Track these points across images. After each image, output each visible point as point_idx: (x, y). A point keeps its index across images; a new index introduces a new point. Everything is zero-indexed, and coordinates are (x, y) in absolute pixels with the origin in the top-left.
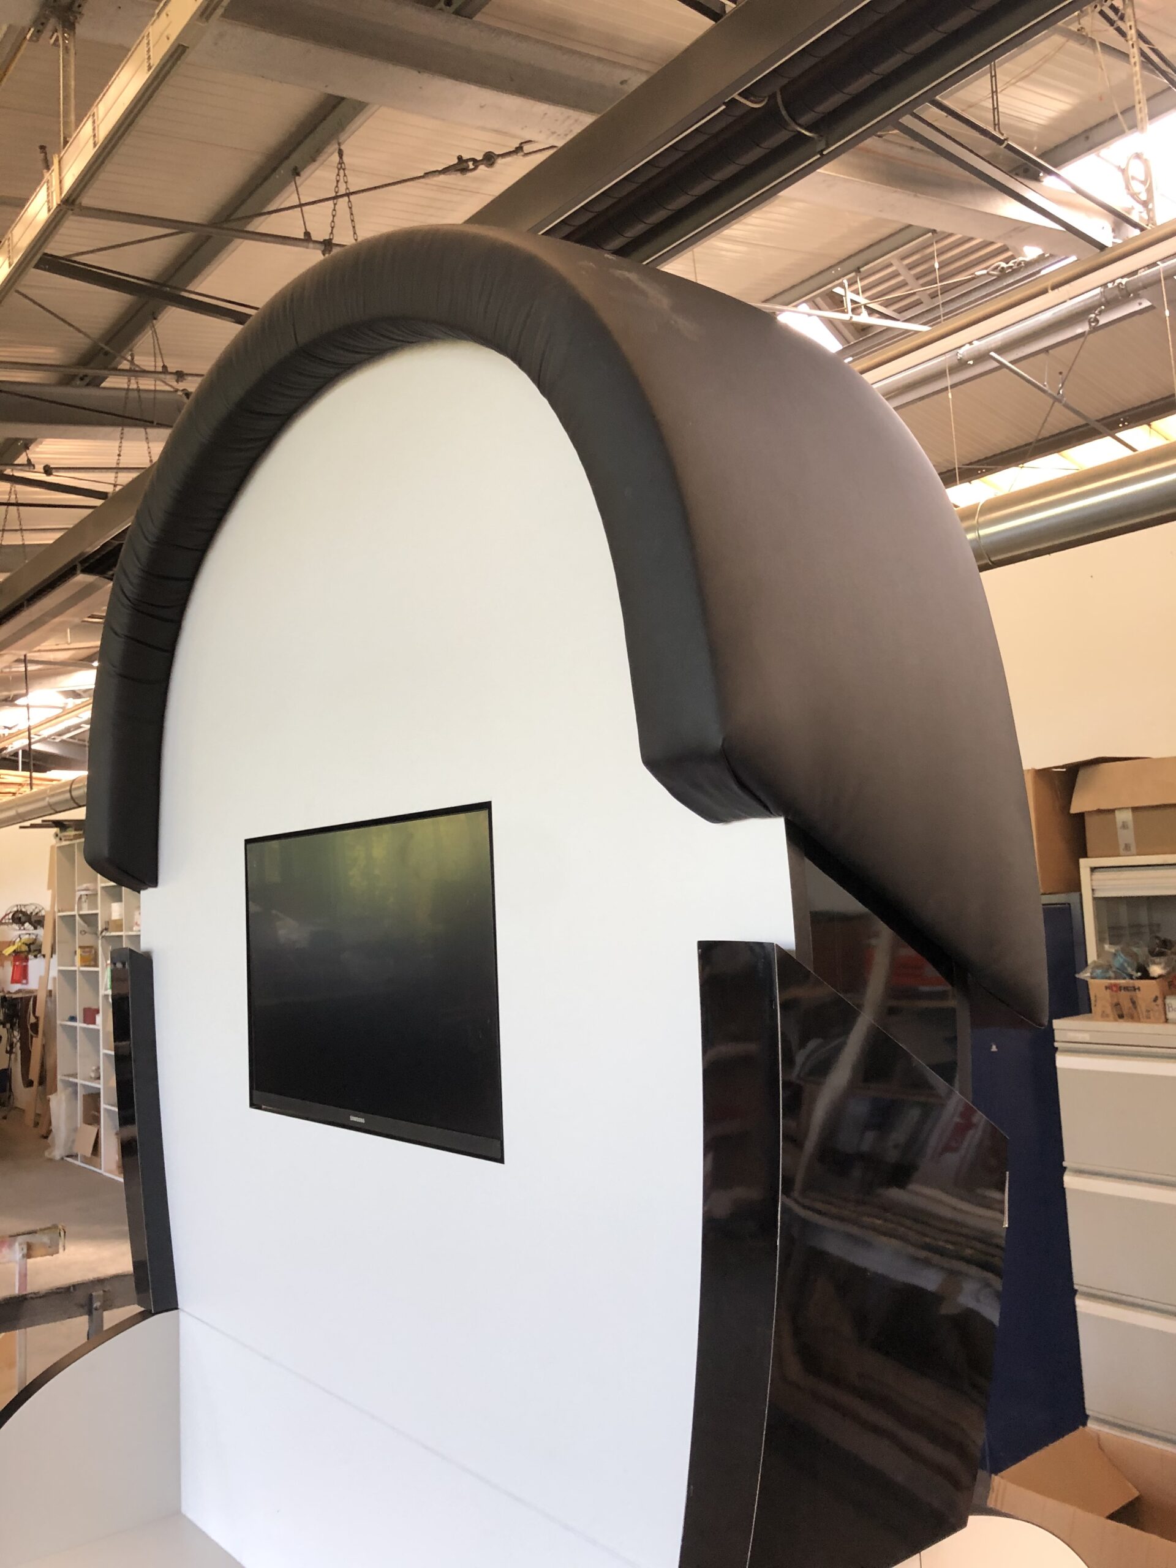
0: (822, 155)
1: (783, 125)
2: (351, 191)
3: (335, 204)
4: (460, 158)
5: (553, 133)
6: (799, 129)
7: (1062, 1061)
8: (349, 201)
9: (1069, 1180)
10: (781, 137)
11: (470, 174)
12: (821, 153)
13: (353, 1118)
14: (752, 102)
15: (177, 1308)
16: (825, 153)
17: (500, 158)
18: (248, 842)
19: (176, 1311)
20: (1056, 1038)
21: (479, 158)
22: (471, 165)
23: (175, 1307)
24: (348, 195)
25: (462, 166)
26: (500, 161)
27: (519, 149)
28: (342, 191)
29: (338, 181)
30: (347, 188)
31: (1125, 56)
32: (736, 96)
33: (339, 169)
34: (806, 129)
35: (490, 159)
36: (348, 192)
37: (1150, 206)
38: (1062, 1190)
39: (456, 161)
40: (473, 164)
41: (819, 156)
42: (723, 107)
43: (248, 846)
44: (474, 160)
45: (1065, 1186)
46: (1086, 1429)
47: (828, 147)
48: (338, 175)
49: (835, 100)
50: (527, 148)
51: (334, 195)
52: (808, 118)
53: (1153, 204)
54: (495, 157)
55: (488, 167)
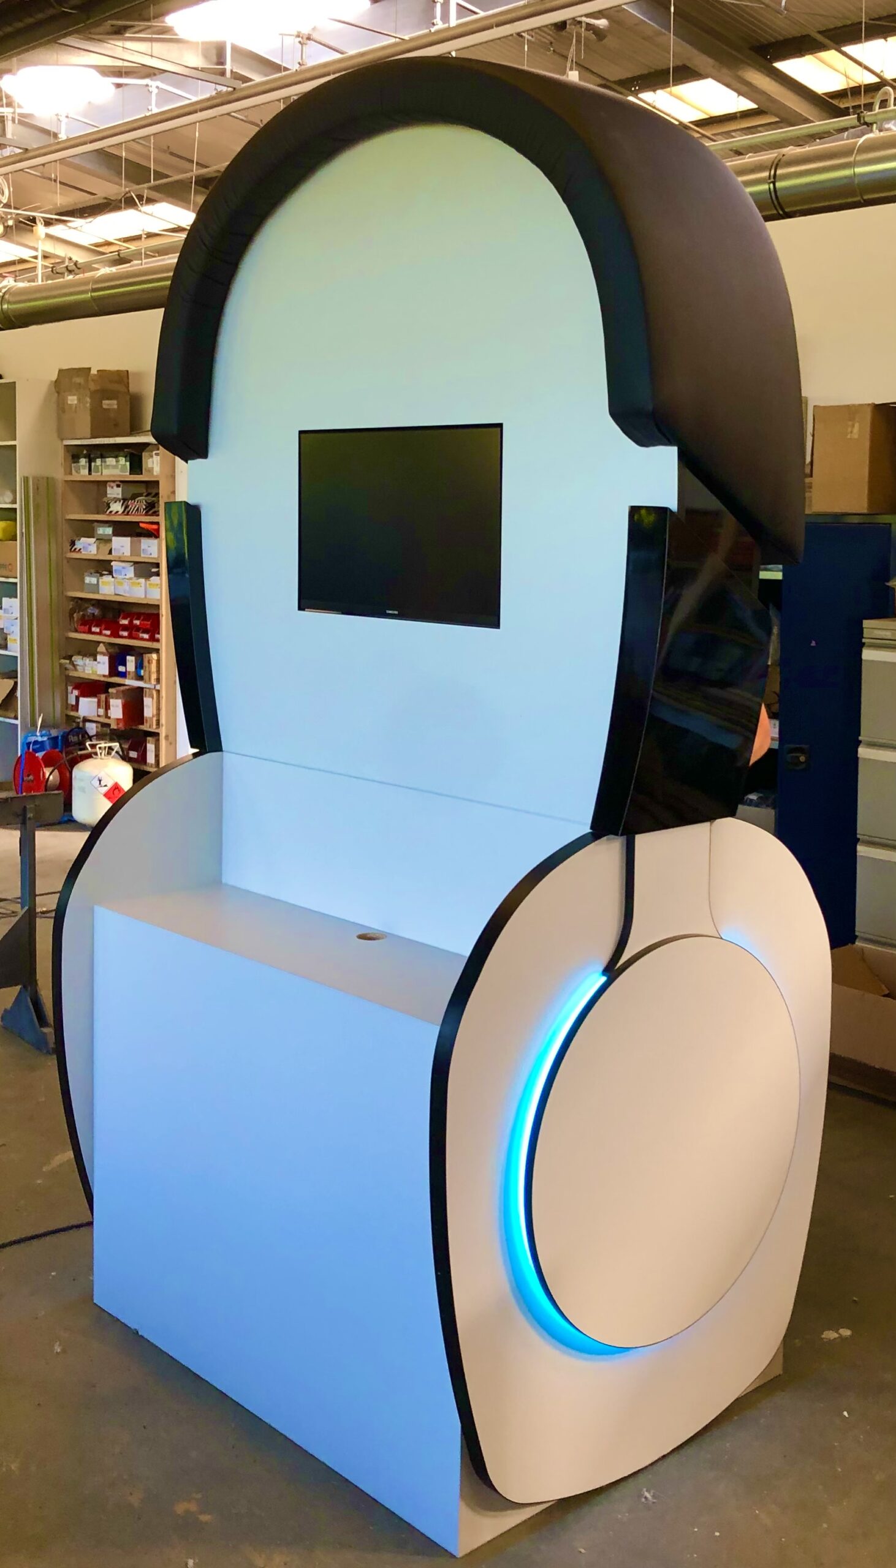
7: (867, 654)
9: (863, 752)
13: (387, 612)
18: (301, 432)
19: (221, 753)
20: (864, 636)
23: (221, 749)
38: (856, 759)
43: (303, 435)
45: (859, 756)
46: (854, 946)
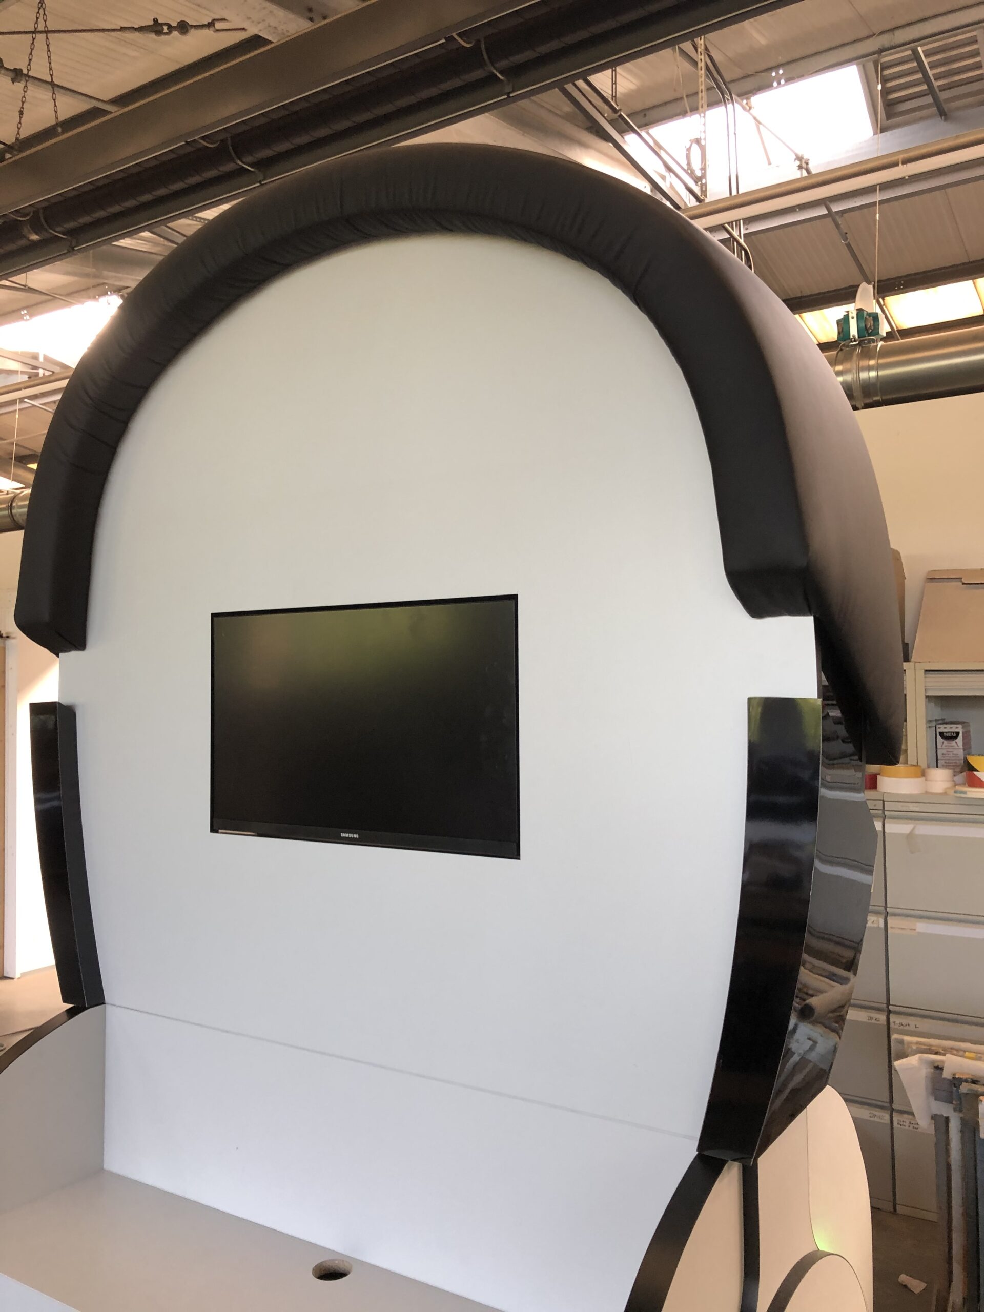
0: (509, 96)
1: (482, 64)
2: (50, 29)
3: (34, 39)
4: (156, 21)
5: (249, 18)
6: (495, 72)
8: (47, 38)
10: (478, 74)
11: (163, 37)
12: (508, 94)
13: (342, 835)
14: (465, 41)
15: (104, 1003)
16: (511, 95)
17: (193, 30)
18: (214, 616)
19: (103, 1006)
21: (174, 24)
22: (165, 29)
23: (102, 1002)
24: (47, 32)
25: (156, 28)
26: (193, 31)
27: (210, 25)
28: (41, 27)
29: (37, 18)
30: (46, 26)
31: (695, 63)
32: (454, 35)
33: (39, 8)
34: (501, 73)
35: (183, 27)
36: (46, 29)
37: (704, 181)
39: (152, 23)
40: (168, 29)
41: (506, 97)
42: (443, 41)
43: (215, 619)
44: (169, 26)
47: (513, 91)
48: (38, 12)
49: (528, 55)
50: (218, 25)
51: (33, 30)
52: (504, 63)
53: (706, 179)
54: (189, 28)
55: (180, 34)
